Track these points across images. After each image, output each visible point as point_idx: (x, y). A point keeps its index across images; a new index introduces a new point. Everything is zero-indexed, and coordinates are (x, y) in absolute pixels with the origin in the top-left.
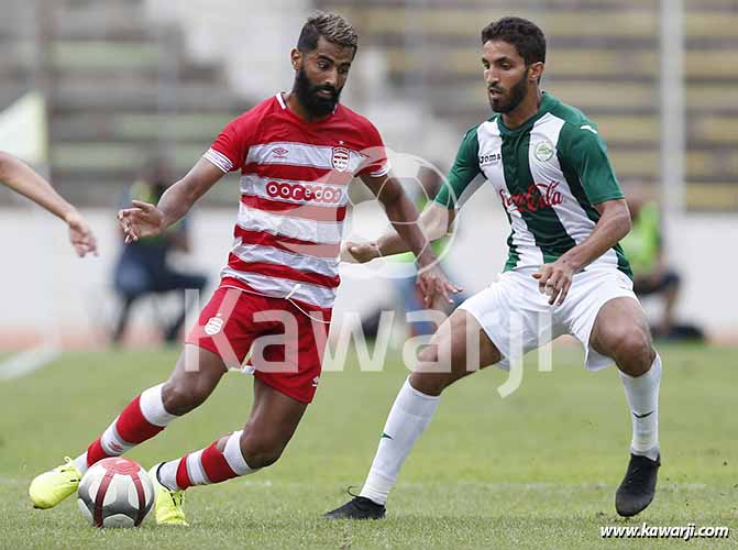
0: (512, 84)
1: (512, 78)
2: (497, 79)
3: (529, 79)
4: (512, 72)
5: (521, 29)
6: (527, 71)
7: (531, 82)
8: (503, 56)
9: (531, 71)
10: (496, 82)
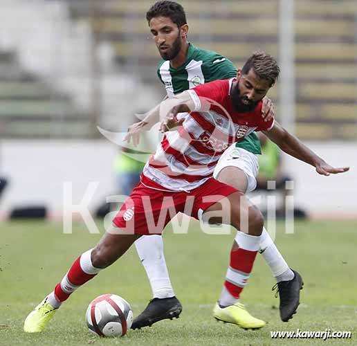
0: (173, 41)
1: (172, 38)
2: (164, 40)
3: (181, 36)
4: (172, 34)
5: (171, 7)
6: (180, 31)
7: (183, 37)
8: (165, 25)
9: (182, 31)
10: (164, 42)
